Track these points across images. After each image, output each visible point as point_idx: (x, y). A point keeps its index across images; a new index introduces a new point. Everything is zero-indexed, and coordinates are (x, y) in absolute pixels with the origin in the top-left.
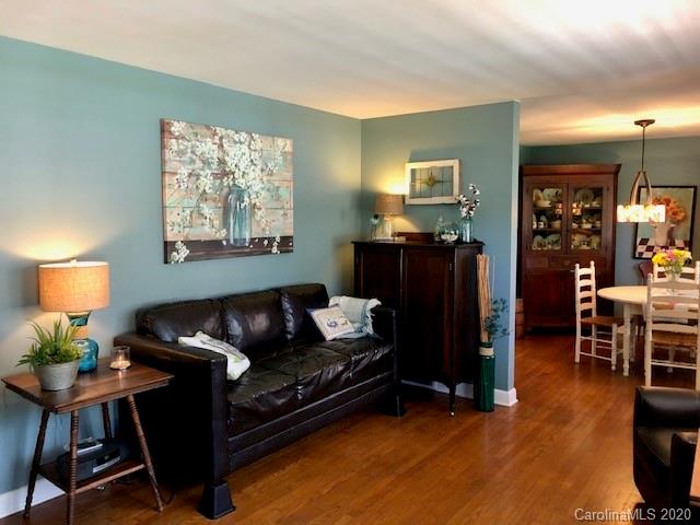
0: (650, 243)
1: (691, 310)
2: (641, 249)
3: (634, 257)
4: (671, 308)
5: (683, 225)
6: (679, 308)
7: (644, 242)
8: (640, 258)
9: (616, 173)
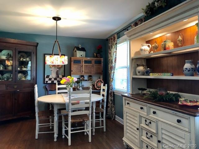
0: (50, 77)
1: (86, 103)
2: (47, 80)
3: (44, 83)
4: (78, 103)
5: (61, 69)
6: (82, 103)
7: (48, 77)
8: (47, 83)
9: (37, 46)
